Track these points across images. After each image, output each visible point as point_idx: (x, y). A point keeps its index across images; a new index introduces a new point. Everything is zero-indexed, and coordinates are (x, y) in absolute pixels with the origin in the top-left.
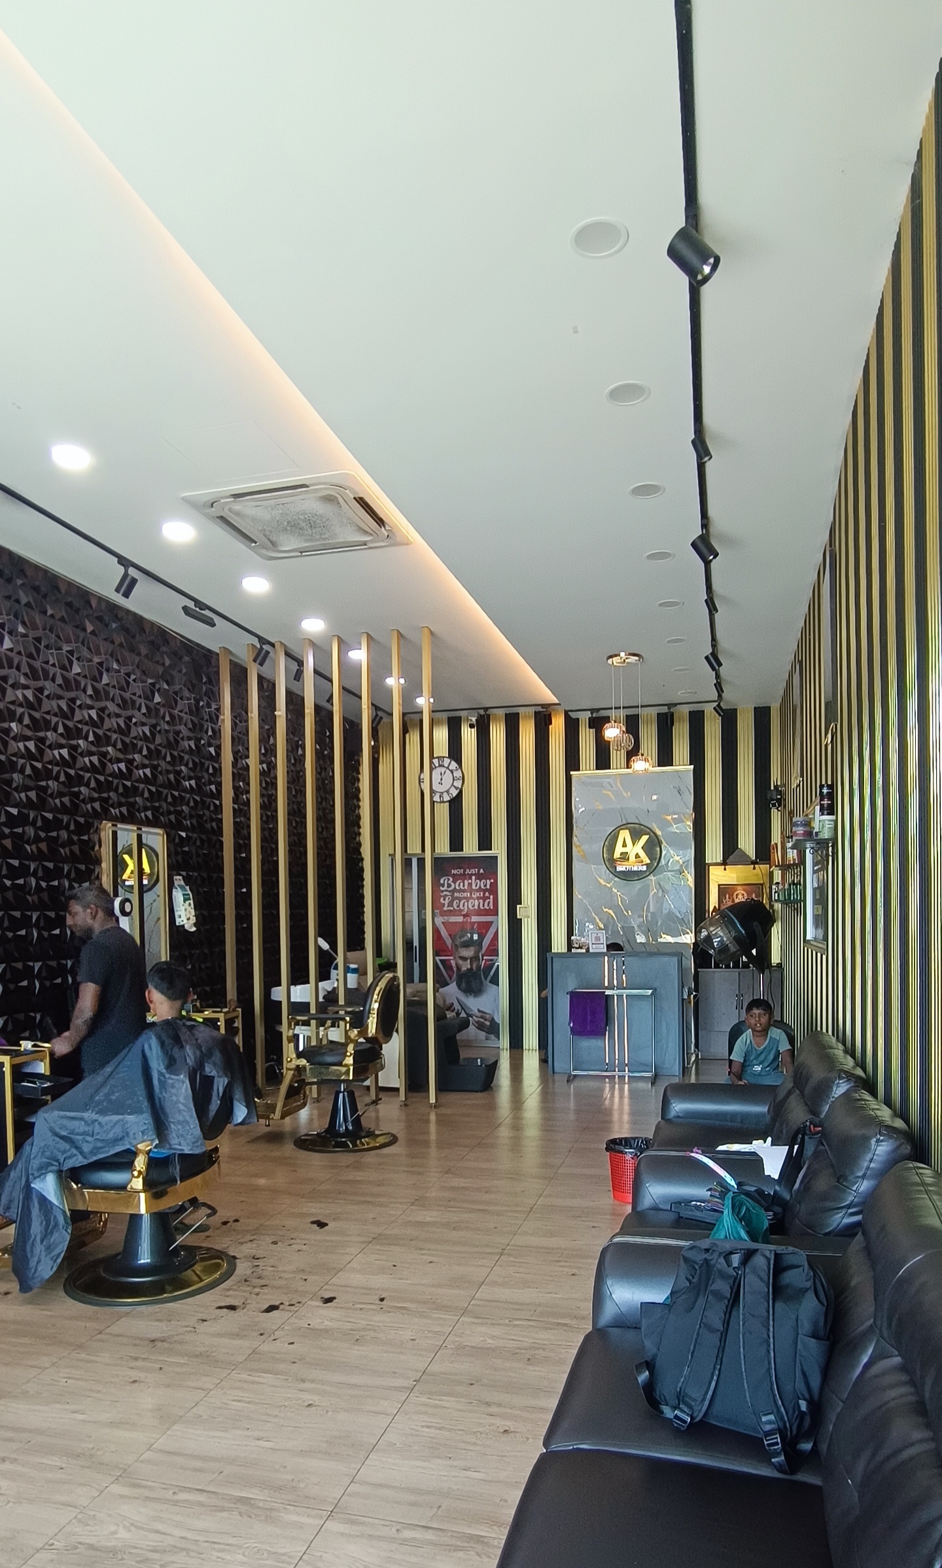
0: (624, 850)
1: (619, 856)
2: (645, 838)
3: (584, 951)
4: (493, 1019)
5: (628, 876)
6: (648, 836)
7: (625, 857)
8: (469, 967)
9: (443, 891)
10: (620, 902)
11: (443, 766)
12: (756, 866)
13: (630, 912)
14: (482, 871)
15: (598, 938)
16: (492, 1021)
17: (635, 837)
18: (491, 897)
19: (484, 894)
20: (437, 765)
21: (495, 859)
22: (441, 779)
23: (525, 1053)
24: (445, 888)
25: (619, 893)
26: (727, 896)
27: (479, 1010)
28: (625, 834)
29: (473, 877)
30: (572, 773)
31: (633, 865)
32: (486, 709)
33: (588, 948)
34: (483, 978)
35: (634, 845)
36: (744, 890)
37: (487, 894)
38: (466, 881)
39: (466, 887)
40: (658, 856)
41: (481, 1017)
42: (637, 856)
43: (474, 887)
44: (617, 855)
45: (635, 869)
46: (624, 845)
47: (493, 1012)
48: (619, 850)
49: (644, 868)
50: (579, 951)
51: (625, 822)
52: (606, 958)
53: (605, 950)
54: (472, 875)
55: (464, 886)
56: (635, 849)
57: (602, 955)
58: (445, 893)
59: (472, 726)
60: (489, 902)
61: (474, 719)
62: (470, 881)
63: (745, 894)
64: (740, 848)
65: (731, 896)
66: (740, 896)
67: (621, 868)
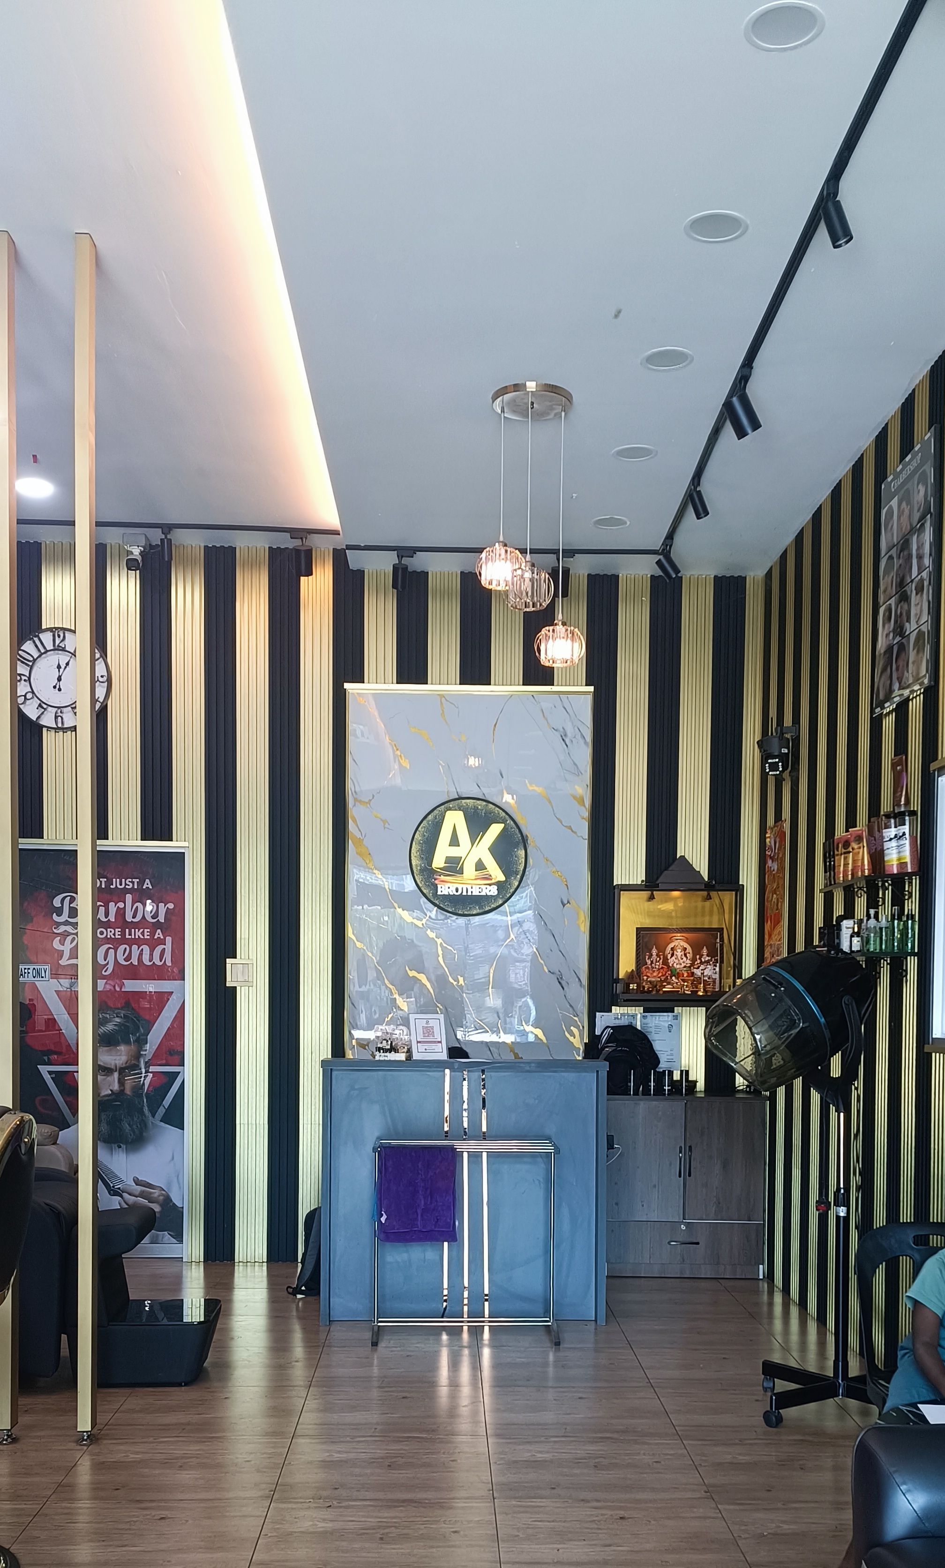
0: (454, 852)
1: (442, 865)
2: (495, 830)
3: (401, 1057)
4: (168, 1199)
5: (460, 905)
6: (502, 826)
7: (454, 867)
8: (116, 1087)
9: (58, 924)
10: (441, 959)
11: (64, 650)
12: (713, 894)
13: (461, 979)
14: (147, 884)
15: (428, 1031)
16: (167, 1202)
17: (478, 823)
18: (169, 939)
19: (152, 934)
20: (50, 646)
21: (178, 858)
22: (59, 679)
23: (239, 1272)
24: (65, 917)
25: (439, 941)
26: (654, 952)
27: (137, 1182)
28: (455, 820)
29: (129, 897)
30: (347, 686)
31: (470, 884)
32: (168, 528)
33: (409, 1051)
34: (146, 1109)
35: (474, 842)
36: (687, 940)
37: (159, 934)
38: (112, 904)
39: (112, 918)
40: (522, 868)
41: (142, 1195)
42: (480, 866)
43: (129, 918)
44: (438, 862)
45: (476, 891)
46: (454, 841)
47: (169, 1184)
48: (443, 851)
49: (493, 891)
50: (392, 1056)
51: (453, 795)
52: (447, 1071)
53: (444, 1056)
54: (126, 891)
55: (107, 914)
56: (478, 852)
57: (439, 1065)
58: (62, 929)
59: (131, 565)
60: (163, 952)
61: (136, 551)
62: (121, 905)
63: (689, 949)
64: (683, 857)
65: (661, 950)
66: (679, 953)
67: (446, 888)
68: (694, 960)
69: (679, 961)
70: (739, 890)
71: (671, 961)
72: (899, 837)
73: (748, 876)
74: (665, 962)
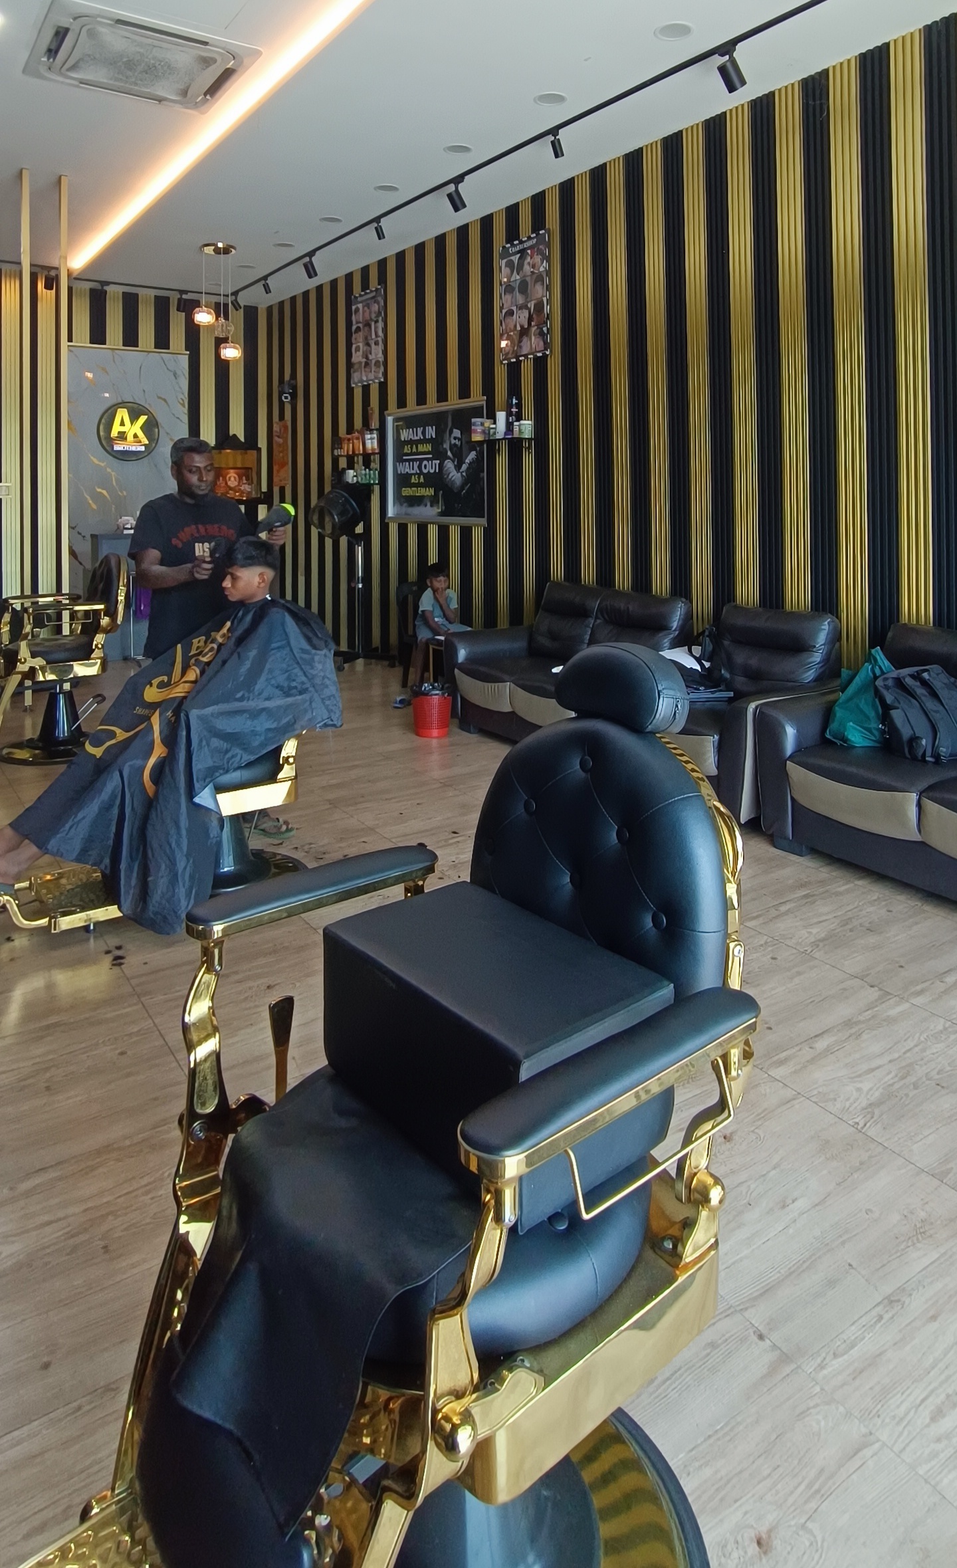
0: (122, 429)
1: (116, 435)
2: (143, 419)
5: (126, 456)
6: (146, 417)
7: (122, 436)
10: (114, 482)
12: (247, 451)
13: (124, 493)
17: (134, 416)
25: (113, 473)
28: (122, 414)
31: (130, 446)
35: (132, 424)
36: (236, 473)
40: (157, 438)
42: (135, 436)
44: (114, 433)
45: (134, 449)
46: (122, 424)
48: (116, 429)
49: (143, 449)
51: (120, 401)
56: (135, 429)
63: (237, 477)
64: (235, 435)
65: (224, 479)
66: (232, 479)
67: (118, 447)
68: (239, 483)
69: (233, 483)
70: (259, 450)
71: (229, 483)
72: (371, 439)
73: (262, 443)
74: (226, 483)
